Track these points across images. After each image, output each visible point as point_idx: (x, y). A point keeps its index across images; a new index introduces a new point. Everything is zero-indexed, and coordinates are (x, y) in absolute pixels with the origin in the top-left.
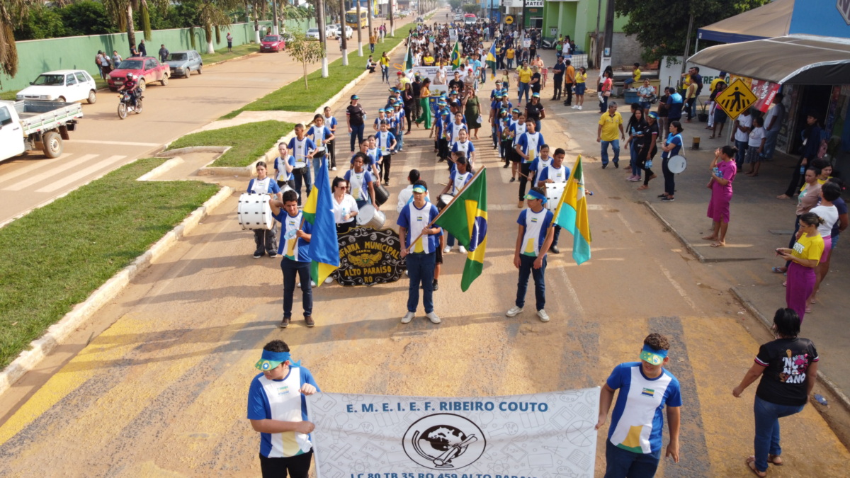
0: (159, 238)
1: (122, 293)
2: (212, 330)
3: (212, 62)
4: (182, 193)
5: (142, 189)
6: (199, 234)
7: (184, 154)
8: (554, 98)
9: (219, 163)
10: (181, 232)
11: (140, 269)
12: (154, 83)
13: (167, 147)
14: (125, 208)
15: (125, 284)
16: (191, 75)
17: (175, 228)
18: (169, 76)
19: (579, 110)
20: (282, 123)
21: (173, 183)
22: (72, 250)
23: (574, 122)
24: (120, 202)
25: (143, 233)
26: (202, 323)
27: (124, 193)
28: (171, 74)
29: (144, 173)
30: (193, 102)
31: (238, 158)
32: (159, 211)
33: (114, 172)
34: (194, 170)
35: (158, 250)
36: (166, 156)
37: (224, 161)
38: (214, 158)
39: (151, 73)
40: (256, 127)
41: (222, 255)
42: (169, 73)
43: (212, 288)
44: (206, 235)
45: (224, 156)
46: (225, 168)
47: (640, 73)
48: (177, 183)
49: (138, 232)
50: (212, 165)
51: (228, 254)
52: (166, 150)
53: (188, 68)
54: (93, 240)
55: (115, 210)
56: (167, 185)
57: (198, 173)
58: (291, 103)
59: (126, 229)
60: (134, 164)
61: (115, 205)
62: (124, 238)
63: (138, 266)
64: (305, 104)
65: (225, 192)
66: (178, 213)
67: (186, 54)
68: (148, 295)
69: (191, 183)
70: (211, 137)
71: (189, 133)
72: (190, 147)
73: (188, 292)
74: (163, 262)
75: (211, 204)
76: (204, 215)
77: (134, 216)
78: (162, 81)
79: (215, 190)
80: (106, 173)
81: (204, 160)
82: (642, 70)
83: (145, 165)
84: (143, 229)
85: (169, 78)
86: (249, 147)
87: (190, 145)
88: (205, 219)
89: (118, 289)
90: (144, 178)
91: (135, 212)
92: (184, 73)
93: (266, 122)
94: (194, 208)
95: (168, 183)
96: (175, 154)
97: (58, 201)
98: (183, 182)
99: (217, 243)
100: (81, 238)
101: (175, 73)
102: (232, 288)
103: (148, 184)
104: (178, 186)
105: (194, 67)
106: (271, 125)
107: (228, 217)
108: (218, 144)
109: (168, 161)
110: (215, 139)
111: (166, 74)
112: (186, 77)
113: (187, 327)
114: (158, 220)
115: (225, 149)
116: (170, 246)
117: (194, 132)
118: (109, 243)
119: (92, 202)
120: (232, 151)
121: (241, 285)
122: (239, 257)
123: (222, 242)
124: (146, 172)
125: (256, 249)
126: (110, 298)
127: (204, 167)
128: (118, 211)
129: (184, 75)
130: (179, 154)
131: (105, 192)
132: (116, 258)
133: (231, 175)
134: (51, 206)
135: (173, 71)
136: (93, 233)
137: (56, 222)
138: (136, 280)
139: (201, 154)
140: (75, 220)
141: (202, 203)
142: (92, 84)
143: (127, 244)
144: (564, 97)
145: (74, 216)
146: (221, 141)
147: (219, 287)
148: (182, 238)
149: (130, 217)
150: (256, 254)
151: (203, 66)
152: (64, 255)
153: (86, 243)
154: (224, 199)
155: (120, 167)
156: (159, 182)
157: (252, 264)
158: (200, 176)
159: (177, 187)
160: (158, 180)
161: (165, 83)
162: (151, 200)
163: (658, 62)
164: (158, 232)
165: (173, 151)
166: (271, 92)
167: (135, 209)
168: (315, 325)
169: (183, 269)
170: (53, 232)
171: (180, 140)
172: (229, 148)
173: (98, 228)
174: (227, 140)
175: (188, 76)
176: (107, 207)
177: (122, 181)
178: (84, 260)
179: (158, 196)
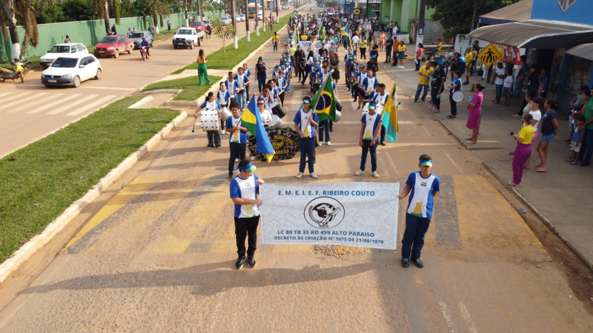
0: (150, 138)
3: (158, 39)
4: (158, 114)
5: (134, 112)
6: (172, 137)
7: (153, 94)
8: (386, 62)
9: (177, 99)
10: (162, 135)
11: (143, 153)
13: (141, 91)
14: (126, 122)
15: (135, 161)
19: (402, 69)
21: (151, 109)
22: (101, 143)
23: (399, 76)
24: (122, 119)
25: (141, 135)
27: (123, 115)
29: (132, 104)
31: (188, 96)
32: (147, 124)
34: (162, 103)
35: (151, 144)
36: (142, 95)
37: (180, 98)
38: (173, 96)
39: (122, 46)
44: (176, 137)
45: (179, 95)
46: (181, 101)
47: (441, 45)
48: (154, 109)
49: (137, 134)
50: (173, 100)
51: (193, 147)
54: (112, 138)
56: (148, 111)
57: (165, 104)
58: (216, 65)
59: (130, 133)
61: (120, 120)
62: (131, 137)
63: (141, 152)
65: (184, 114)
66: (159, 125)
68: (150, 166)
69: (162, 109)
70: (167, 84)
71: (154, 82)
72: (157, 90)
73: (173, 165)
74: (154, 151)
75: (177, 120)
76: (173, 127)
77: (132, 126)
78: (129, 51)
79: (178, 113)
81: (167, 97)
82: (443, 44)
84: (140, 133)
85: (133, 49)
86: (194, 90)
88: (174, 129)
90: (132, 107)
91: (133, 124)
94: (168, 122)
95: (149, 109)
96: (150, 94)
97: (84, 119)
98: (158, 109)
99: (184, 141)
100: (105, 137)
102: (198, 163)
103: (137, 110)
108: (174, 88)
110: (172, 85)
111: (131, 46)
114: (148, 129)
115: (179, 91)
116: (157, 142)
117: (157, 81)
118: (122, 140)
119: (105, 119)
120: (183, 92)
123: (187, 141)
125: (208, 143)
126: (129, 167)
127: (168, 101)
128: (122, 123)
132: (128, 147)
133: (185, 106)
134: (80, 122)
136: (111, 134)
137: (88, 130)
138: (141, 158)
139: (164, 94)
140: (98, 128)
141: (172, 120)
143: (132, 140)
144: (392, 61)
145: (97, 127)
146: (175, 86)
148: (163, 139)
149: (130, 126)
150: (208, 146)
152: (98, 146)
153: (109, 140)
154: (183, 118)
155: (116, 101)
158: (167, 106)
159: (154, 111)
160: (142, 108)
162: (140, 118)
163: (454, 39)
164: (149, 134)
165: (146, 92)
167: (133, 123)
169: (167, 153)
170: (87, 135)
171: (148, 86)
172: (181, 90)
173: (113, 133)
174: (179, 86)
176: (115, 122)
177: (120, 108)
178: (110, 148)
179: (144, 116)
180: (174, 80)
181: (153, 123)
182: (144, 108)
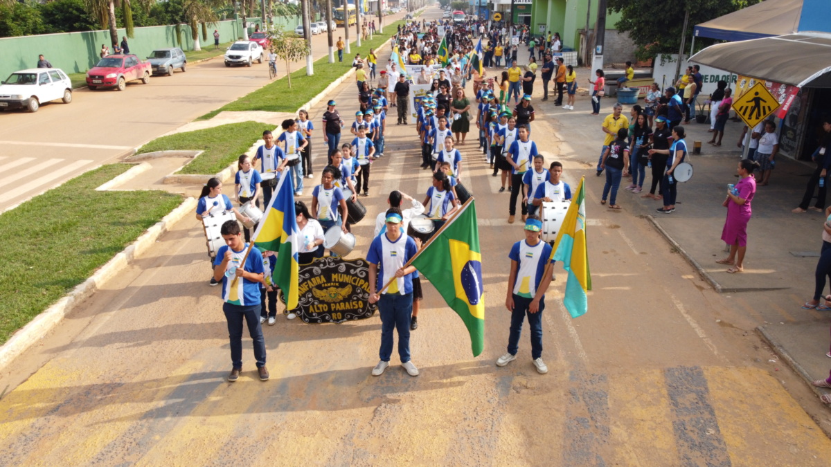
0: (106, 260)
1: (53, 332)
2: (147, 385)
3: (197, 59)
4: (141, 206)
5: (99, 201)
7: (154, 158)
9: (188, 170)
10: (132, 253)
11: (79, 300)
12: (135, 81)
13: (137, 151)
14: (74, 224)
15: (57, 320)
16: (174, 72)
17: (126, 249)
18: (151, 74)
19: (570, 110)
20: (261, 124)
21: (134, 193)
23: (566, 123)
24: (71, 216)
26: (136, 374)
27: (78, 206)
28: (153, 72)
29: (105, 182)
30: (173, 102)
31: (210, 164)
32: (111, 228)
33: (74, 180)
34: (160, 178)
35: (101, 277)
36: (135, 161)
37: (194, 168)
38: (185, 163)
39: (131, 71)
40: (232, 129)
41: (174, 282)
42: (151, 70)
43: (156, 326)
44: (162, 256)
45: (194, 162)
46: (193, 176)
48: (139, 193)
49: (82, 255)
50: (180, 172)
52: (136, 154)
53: (171, 65)
54: (31, 264)
55: (63, 226)
56: (126, 197)
57: (164, 181)
60: (97, 171)
61: (64, 221)
62: (67, 261)
63: (76, 298)
64: (287, 104)
65: (189, 204)
66: (133, 230)
67: (169, 51)
69: (152, 194)
70: (183, 140)
71: (162, 136)
72: (160, 152)
74: (108, 289)
75: (172, 219)
76: (162, 231)
77: (82, 233)
78: (143, 80)
79: (179, 202)
80: (64, 181)
81: (172, 165)
82: (633, 68)
83: (109, 172)
85: (151, 76)
86: (222, 152)
87: (161, 149)
88: (164, 235)
89: (48, 327)
90: (103, 187)
91: (85, 229)
92: (167, 71)
93: (243, 123)
94: (153, 223)
96: (144, 159)
98: (145, 192)
99: (171, 268)
100: (17, 261)
101: (158, 70)
103: (107, 194)
104: (139, 196)
105: (178, 65)
106: (249, 127)
107: (190, 233)
108: (190, 148)
109: (135, 167)
110: (188, 142)
111: (147, 72)
112: (169, 75)
113: (117, 380)
114: (109, 239)
115: (197, 153)
116: (119, 269)
117: (167, 134)
118: (48, 268)
119: (41, 216)
120: (203, 155)
121: (190, 322)
122: (194, 284)
124: (108, 180)
126: (36, 339)
127: (171, 175)
128: (66, 227)
129: (166, 73)
130: (148, 158)
131: (58, 204)
132: (51, 288)
133: (199, 183)
135: (155, 69)
136: (32, 255)
138: (71, 314)
139: (170, 159)
140: (16, 238)
141: (162, 217)
142: (68, 83)
143: (67, 270)
145: (17, 234)
146: (193, 144)
147: (165, 324)
148: (133, 262)
149: (78, 234)
150: (213, 281)
151: (187, 64)
153: (23, 268)
154: (187, 212)
155: (81, 173)
156: (117, 192)
157: (208, 293)
158: (166, 184)
159: (138, 198)
160: (118, 190)
161: (146, 81)
162: (105, 214)
165: (143, 155)
166: (253, 90)
167: (86, 225)
168: (270, 378)
169: (128, 299)
171: (151, 143)
172: (201, 152)
173: (39, 249)
174: (200, 143)
175: (171, 73)
176: (55, 223)
177: (79, 191)
178: (14, 290)
179: (113, 209)
180: (196, 132)
181: (124, 224)
182: (122, 190)
